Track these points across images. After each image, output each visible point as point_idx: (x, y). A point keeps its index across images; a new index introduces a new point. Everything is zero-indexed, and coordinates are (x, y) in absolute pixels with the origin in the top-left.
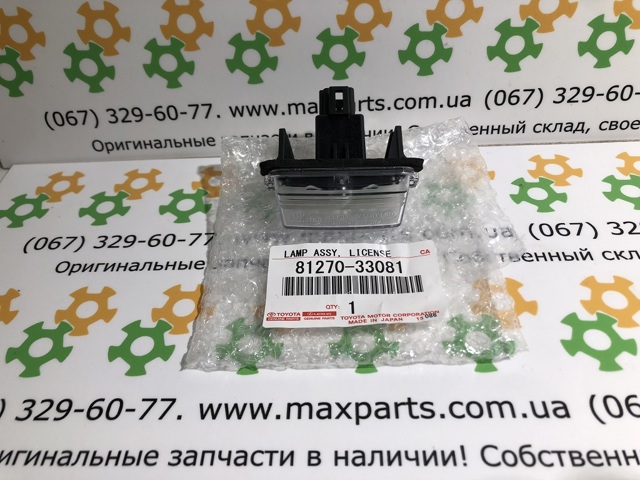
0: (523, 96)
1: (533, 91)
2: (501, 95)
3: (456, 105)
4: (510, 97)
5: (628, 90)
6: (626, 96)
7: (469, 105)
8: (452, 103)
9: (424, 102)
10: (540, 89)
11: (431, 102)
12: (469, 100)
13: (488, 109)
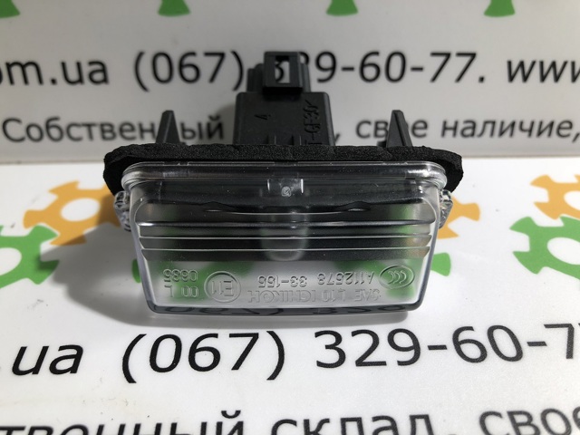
0: (207, 65)
1: (222, 55)
2: (162, 63)
3: (80, 80)
4: (181, 66)
5: (396, 62)
6: (395, 72)
7: (105, 80)
8: (73, 75)
9: (16, 71)
10: (235, 54)
11: (31, 71)
12: (104, 70)
13: (144, 88)
